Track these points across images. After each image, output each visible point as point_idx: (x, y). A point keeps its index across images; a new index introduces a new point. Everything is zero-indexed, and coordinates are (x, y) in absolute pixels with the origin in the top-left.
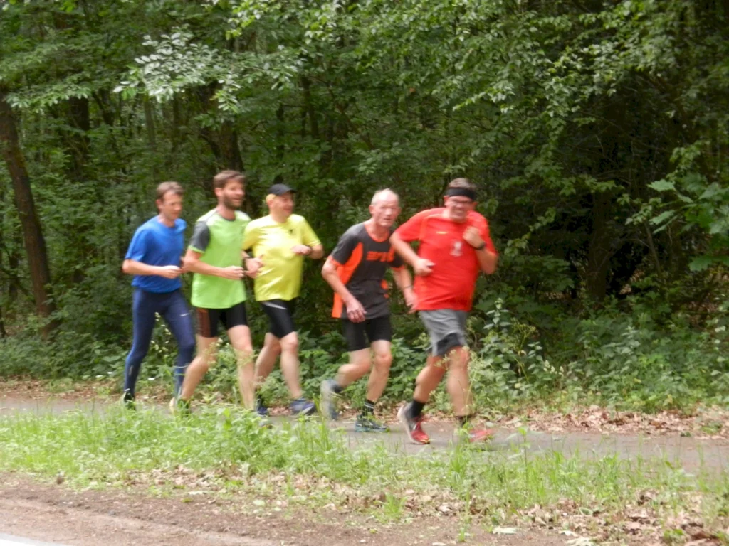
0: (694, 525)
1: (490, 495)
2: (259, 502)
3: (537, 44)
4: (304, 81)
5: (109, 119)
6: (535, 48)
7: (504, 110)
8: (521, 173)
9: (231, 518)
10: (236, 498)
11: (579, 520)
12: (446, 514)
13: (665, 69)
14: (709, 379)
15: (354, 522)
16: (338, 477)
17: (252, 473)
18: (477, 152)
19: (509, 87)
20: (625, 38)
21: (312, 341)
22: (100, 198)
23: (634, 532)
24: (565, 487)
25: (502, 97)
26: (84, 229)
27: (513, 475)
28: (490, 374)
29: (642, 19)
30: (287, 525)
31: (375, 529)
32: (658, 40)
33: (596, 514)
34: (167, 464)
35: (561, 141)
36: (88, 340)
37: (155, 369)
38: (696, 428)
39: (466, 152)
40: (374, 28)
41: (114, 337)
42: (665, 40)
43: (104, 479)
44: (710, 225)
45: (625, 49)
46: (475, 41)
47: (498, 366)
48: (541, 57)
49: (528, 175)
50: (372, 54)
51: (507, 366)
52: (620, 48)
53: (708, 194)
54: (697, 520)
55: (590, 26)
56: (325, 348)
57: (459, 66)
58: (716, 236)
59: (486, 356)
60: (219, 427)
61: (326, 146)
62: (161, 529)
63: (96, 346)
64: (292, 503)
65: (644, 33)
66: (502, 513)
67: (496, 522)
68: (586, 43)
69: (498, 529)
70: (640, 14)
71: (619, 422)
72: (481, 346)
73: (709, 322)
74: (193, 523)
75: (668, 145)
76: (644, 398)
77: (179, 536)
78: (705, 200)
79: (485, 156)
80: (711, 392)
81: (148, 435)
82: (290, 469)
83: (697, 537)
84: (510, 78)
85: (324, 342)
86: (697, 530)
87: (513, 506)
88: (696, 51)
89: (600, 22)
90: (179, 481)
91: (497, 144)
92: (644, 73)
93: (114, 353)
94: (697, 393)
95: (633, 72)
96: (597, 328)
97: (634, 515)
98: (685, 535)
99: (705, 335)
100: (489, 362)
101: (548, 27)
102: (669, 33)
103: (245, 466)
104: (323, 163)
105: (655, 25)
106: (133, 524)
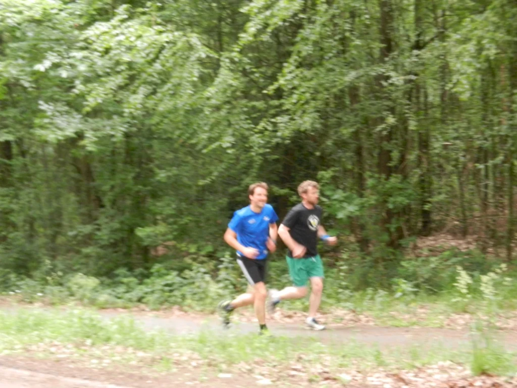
0: (325, 372)
1: (219, 357)
2: (95, 361)
3: (247, 117)
4: (127, 135)
5: (23, 154)
6: (246, 119)
7: (229, 151)
8: (239, 185)
9: (80, 370)
10: (83, 359)
11: (265, 369)
12: (195, 367)
13: (315, 130)
14: (338, 293)
15: (145, 372)
16: (139, 347)
17: (93, 344)
18: (216, 174)
19: (232, 139)
20: (294, 113)
21: (128, 273)
22: (16, 196)
23: (293, 376)
24: (259, 352)
25: (229, 145)
26: (7, 213)
27: (230, 345)
28: (221, 291)
29: (303, 104)
30: (109, 373)
31: (156, 375)
32: (311, 115)
33: (274, 366)
34: (47, 340)
35: (261, 168)
36: (9, 273)
37: (44, 288)
38: (330, 320)
39: (210, 173)
40: (161, 108)
41: (23, 271)
42: (316, 115)
43: (12, 349)
44: (336, 213)
45: (294, 120)
46: (216, 115)
47: (226, 287)
48: (249, 124)
49: (243, 185)
50: (162, 121)
51: (231, 287)
52: (292, 119)
53: (336, 197)
54: (326, 370)
55: (277, 107)
56: (136, 277)
57: (206, 128)
58: (341, 219)
59: (219, 282)
60: (76, 320)
61: (137, 170)
62: (41, 376)
63: (13, 276)
64: (114, 361)
65: (304, 112)
66: (224, 366)
67: (221, 371)
68: (274, 116)
69: (221, 375)
70: (302, 102)
71: (290, 317)
72: (217, 276)
73: (338, 263)
74: (59, 373)
75: (316, 169)
76: (303, 303)
77: (51, 380)
78: (335, 200)
79: (220, 176)
80: (339, 301)
81: (37, 325)
82: (113, 343)
83: (327, 379)
84: (233, 135)
85: (135, 274)
86: (326, 375)
87: (231, 363)
88: (333, 121)
89: (281, 105)
90: (53, 349)
91: (227, 169)
92: (304, 132)
93: (22, 279)
94: (331, 301)
95: (298, 132)
96: (279, 267)
97: (294, 367)
98: (320, 378)
99: (335, 270)
100: (221, 285)
101: (254, 107)
102: (318, 111)
103: (89, 342)
104: (136, 178)
105: (310, 107)
106: (26, 373)
